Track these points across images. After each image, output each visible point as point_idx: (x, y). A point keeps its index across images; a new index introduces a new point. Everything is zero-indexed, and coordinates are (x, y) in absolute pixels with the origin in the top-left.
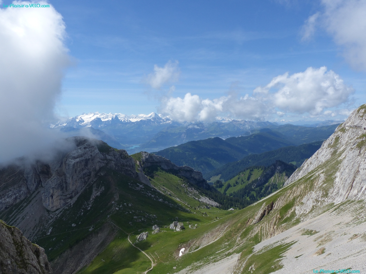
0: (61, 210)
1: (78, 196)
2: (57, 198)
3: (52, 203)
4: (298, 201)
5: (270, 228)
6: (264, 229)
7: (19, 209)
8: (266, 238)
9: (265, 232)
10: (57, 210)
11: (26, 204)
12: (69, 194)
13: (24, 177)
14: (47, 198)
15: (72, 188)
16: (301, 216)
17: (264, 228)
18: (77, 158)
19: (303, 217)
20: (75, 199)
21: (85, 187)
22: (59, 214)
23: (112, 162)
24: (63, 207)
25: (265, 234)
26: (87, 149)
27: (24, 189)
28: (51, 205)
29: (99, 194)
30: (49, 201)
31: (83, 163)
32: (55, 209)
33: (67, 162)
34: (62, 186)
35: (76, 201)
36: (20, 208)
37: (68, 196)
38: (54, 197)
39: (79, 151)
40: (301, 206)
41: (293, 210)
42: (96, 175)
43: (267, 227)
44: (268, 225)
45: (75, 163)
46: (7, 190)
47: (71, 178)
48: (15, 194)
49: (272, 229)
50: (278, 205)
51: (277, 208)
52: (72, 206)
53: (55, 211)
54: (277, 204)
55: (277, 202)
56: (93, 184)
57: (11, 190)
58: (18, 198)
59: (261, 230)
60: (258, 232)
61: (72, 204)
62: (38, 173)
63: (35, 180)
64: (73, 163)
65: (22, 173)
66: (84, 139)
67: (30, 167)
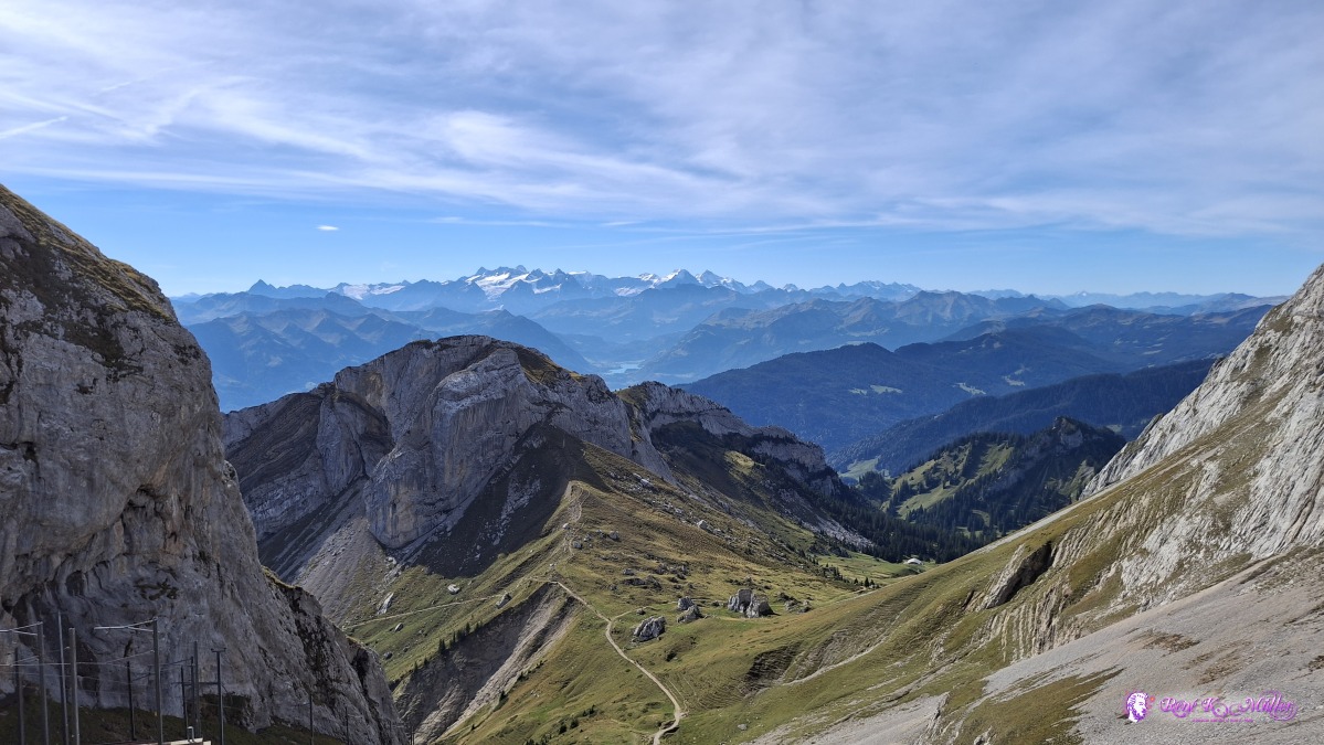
0: (417, 544)
1: (465, 505)
2: (406, 509)
3: (395, 525)
4: (1132, 545)
5: (1039, 622)
6: (1018, 625)
7: (302, 539)
8: (1025, 653)
9: (1021, 634)
10: (407, 544)
11: (320, 525)
12: (441, 500)
13: (316, 447)
14: (381, 510)
15: (450, 480)
16: (1139, 591)
17: (1018, 622)
18: (467, 396)
19: (1145, 593)
20: (458, 514)
21: (487, 480)
22: (411, 556)
23: (564, 410)
24: (424, 538)
25: (1021, 642)
26: (495, 373)
27: (315, 482)
28: (389, 529)
29: (525, 500)
30: (385, 518)
31: (482, 413)
32: (401, 540)
33: (437, 408)
34: (423, 476)
35: (461, 521)
36: (306, 536)
37: (440, 505)
38: (400, 509)
39: (472, 376)
40: (1140, 560)
41: (1113, 570)
42: (518, 448)
43: (1030, 620)
44: (1031, 613)
45: (459, 411)
46: (271, 485)
47: (447, 454)
48: (291, 496)
49: (1044, 626)
50: (1066, 553)
51: (1062, 562)
52: (449, 534)
53: (401, 548)
54: (1060, 550)
55: (1061, 545)
56: (508, 473)
57: (279, 486)
58: (300, 508)
59: (1010, 628)
60: (1001, 633)
61: (448, 529)
62: (356, 438)
63: (347, 458)
64: (454, 411)
65: (311, 438)
66: (484, 344)
67: (333, 419)
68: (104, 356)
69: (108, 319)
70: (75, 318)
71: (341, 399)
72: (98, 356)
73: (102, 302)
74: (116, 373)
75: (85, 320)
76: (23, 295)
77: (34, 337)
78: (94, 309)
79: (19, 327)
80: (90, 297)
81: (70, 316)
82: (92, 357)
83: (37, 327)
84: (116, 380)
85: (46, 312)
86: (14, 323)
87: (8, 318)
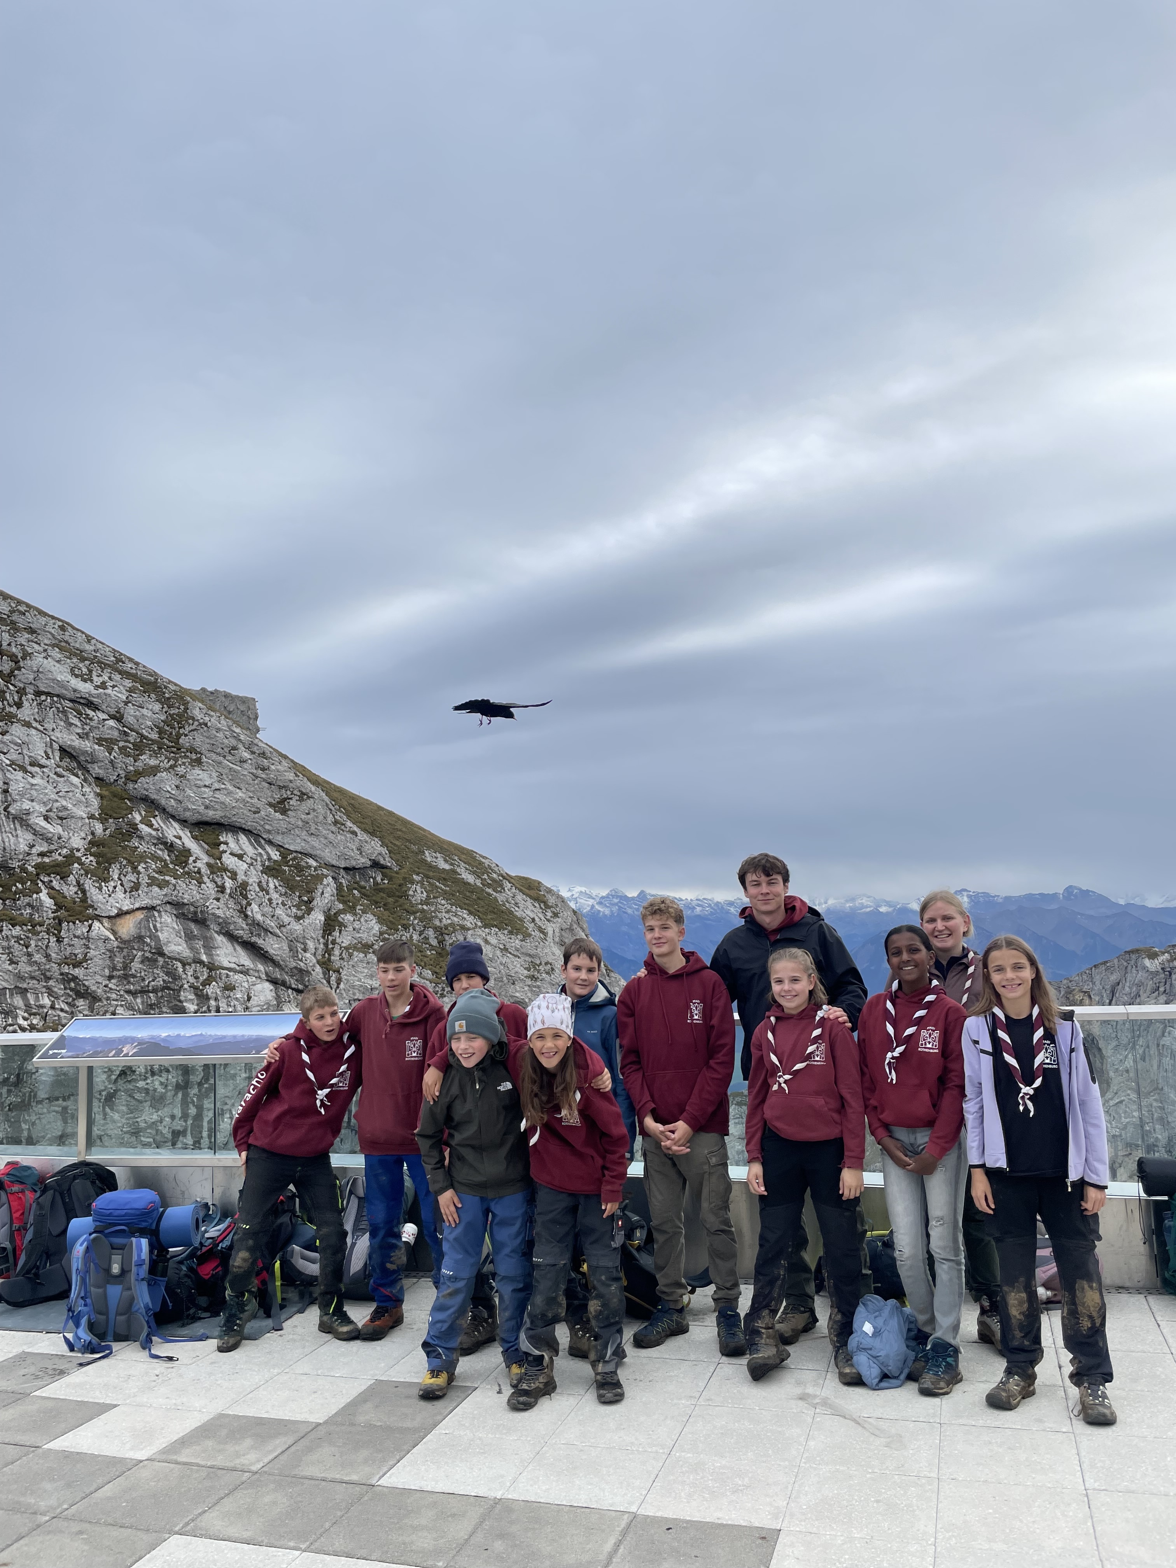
68: (434, 973)
69: (447, 937)
70: (415, 937)
72: (428, 973)
73: (445, 922)
74: (443, 990)
75: (426, 938)
76: (362, 920)
77: (358, 956)
78: (436, 929)
79: (347, 948)
80: (436, 917)
81: (411, 937)
82: (420, 975)
83: (366, 947)
84: (442, 996)
85: (381, 933)
86: (343, 945)
87: (338, 940)
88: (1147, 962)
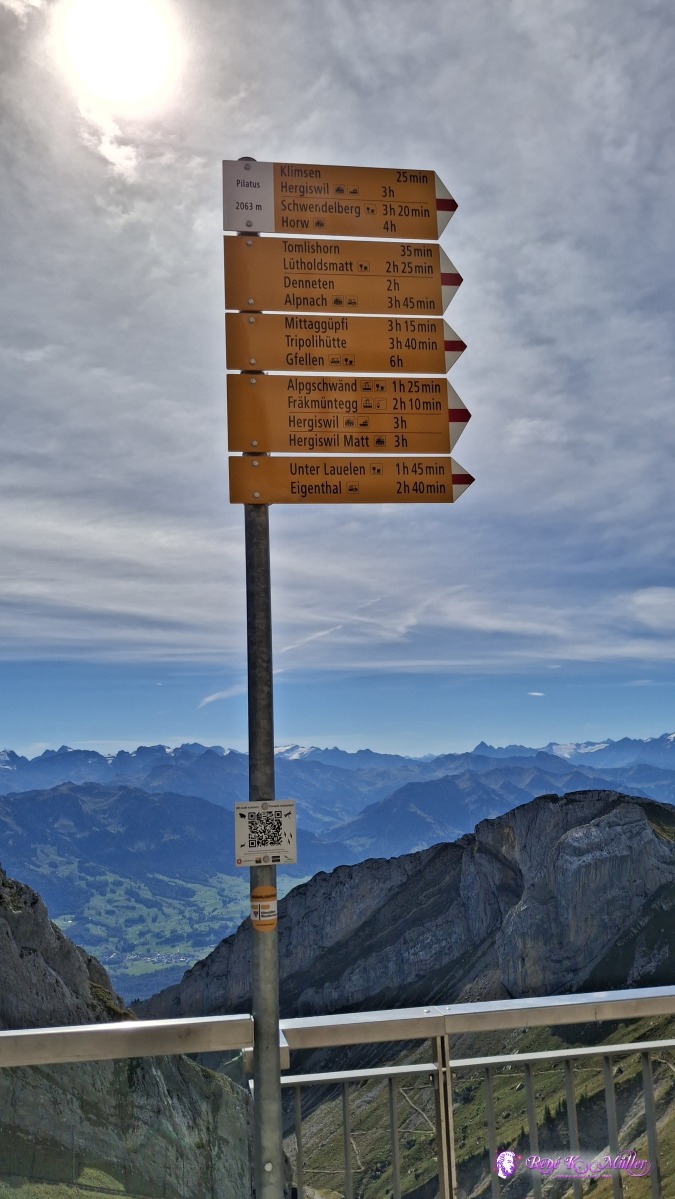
1: (592, 966)
3: (523, 979)
7: (446, 984)
11: (461, 972)
12: (568, 958)
13: (459, 896)
14: (511, 963)
15: (576, 938)
18: (588, 851)
20: (584, 974)
21: (612, 942)
26: (619, 829)
27: (459, 929)
28: (520, 983)
29: (653, 967)
30: (515, 972)
31: (605, 870)
33: (560, 863)
34: (549, 932)
35: (586, 982)
37: (567, 964)
38: (528, 964)
39: (593, 831)
42: (646, 908)
45: (580, 867)
46: (421, 929)
47: (570, 911)
48: (438, 942)
56: (636, 936)
58: (446, 954)
61: (574, 989)
63: (485, 907)
64: (575, 866)
65: (455, 887)
66: (611, 799)
67: (472, 869)
71: (479, 850)
88: (551, 805)
